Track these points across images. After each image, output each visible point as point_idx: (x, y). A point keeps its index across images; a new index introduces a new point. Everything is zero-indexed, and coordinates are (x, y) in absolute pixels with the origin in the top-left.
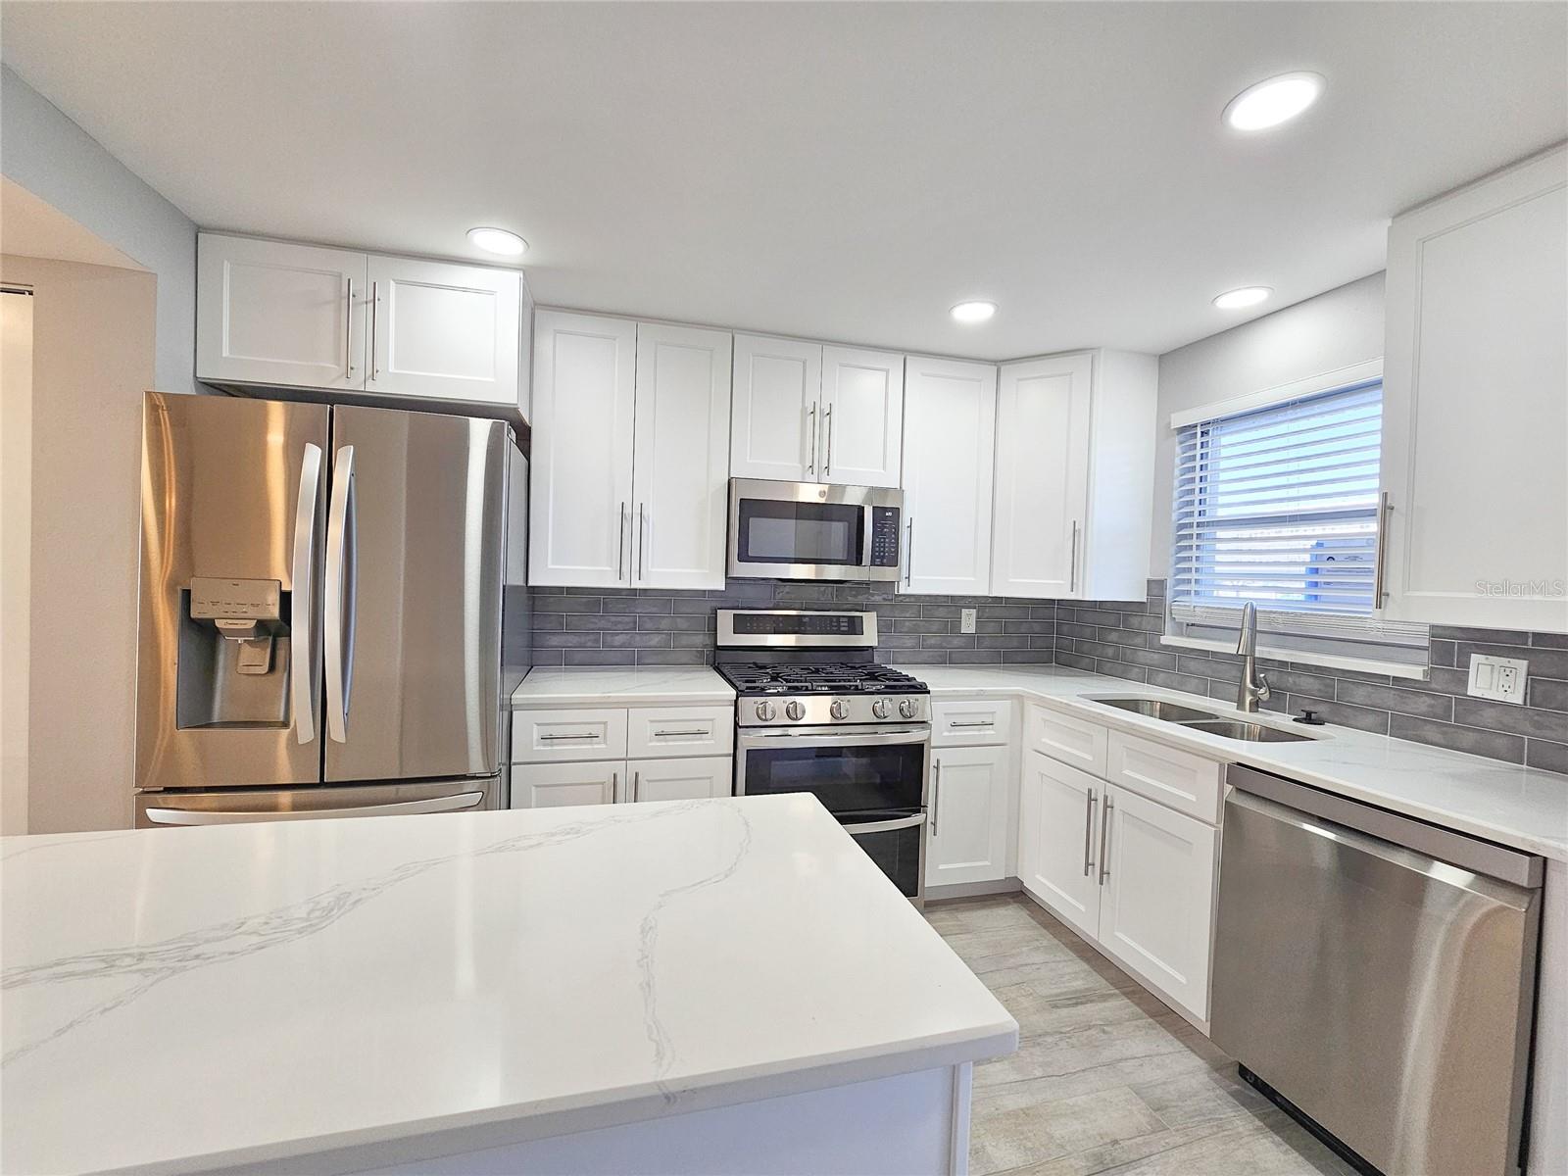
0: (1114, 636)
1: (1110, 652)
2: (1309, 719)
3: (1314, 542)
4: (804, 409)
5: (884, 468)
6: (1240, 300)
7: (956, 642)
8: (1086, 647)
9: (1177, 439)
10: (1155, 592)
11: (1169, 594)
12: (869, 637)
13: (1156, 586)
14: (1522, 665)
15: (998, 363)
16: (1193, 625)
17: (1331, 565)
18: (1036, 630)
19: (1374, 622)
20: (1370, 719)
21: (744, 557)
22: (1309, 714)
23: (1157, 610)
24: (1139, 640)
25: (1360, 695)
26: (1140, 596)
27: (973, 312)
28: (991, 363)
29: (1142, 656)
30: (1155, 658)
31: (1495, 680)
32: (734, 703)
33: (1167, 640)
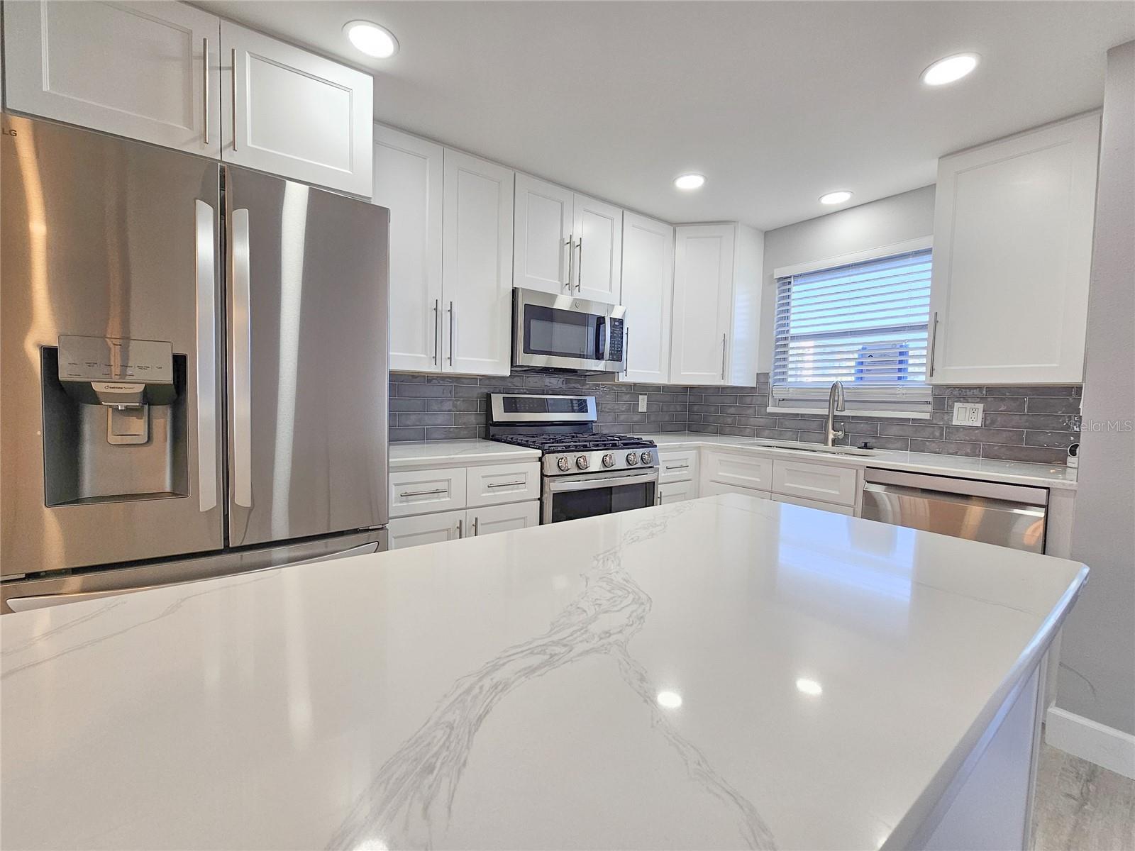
0: (732, 410)
1: (729, 420)
2: (866, 446)
3: (860, 347)
4: (562, 239)
5: (611, 290)
6: (835, 198)
7: (636, 418)
8: (711, 419)
9: (777, 285)
10: (762, 380)
11: (771, 381)
12: (591, 415)
13: (762, 378)
14: (981, 406)
15: (675, 225)
16: (783, 400)
17: (870, 360)
18: (679, 410)
19: (900, 390)
20: (899, 445)
21: (527, 350)
22: (866, 444)
23: (763, 392)
24: (751, 411)
25: (894, 430)
26: (752, 383)
27: (690, 182)
28: (671, 224)
29: (753, 421)
30: (762, 421)
31: (967, 415)
32: (540, 459)
33: (770, 409)
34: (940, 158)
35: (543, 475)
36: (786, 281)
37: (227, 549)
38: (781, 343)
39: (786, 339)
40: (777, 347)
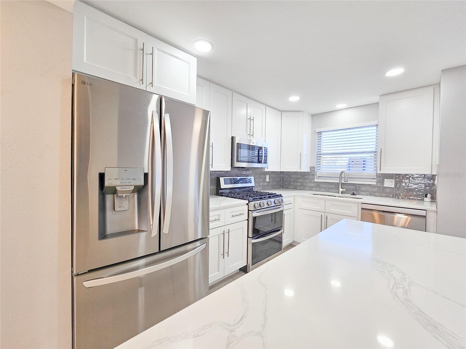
0: (300, 180)
1: (299, 184)
2: (353, 194)
3: (349, 158)
4: (247, 117)
5: (262, 136)
6: (340, 106)
7: (266, 184)
8: (292, 183)
9: (317, 134)
11: (316, 170)
12: (253, 184)
13: (312, 168)
14: (394, 180)
15: (282, 111)
16: (320, 177)
17: (353, 163)
18: (279, 180)
20: (365, 193)
21: (238, 161)
22: (353, 193)
23: (313, 174)
24: (308, 181)
25: (363, 188)
26: (308, 170)
27: (294, 99)
28: (280, 111)
29: (308, 185)
30: (313, 185)
31: (389, 183)
32: (247, 204)
33: (316, 180)
34: (380, 96)
35: (249, 210)
36: (320, 133)
37: (160, 252)
38: (319, 155)
39: (320, 154)
40: (317, 157)
